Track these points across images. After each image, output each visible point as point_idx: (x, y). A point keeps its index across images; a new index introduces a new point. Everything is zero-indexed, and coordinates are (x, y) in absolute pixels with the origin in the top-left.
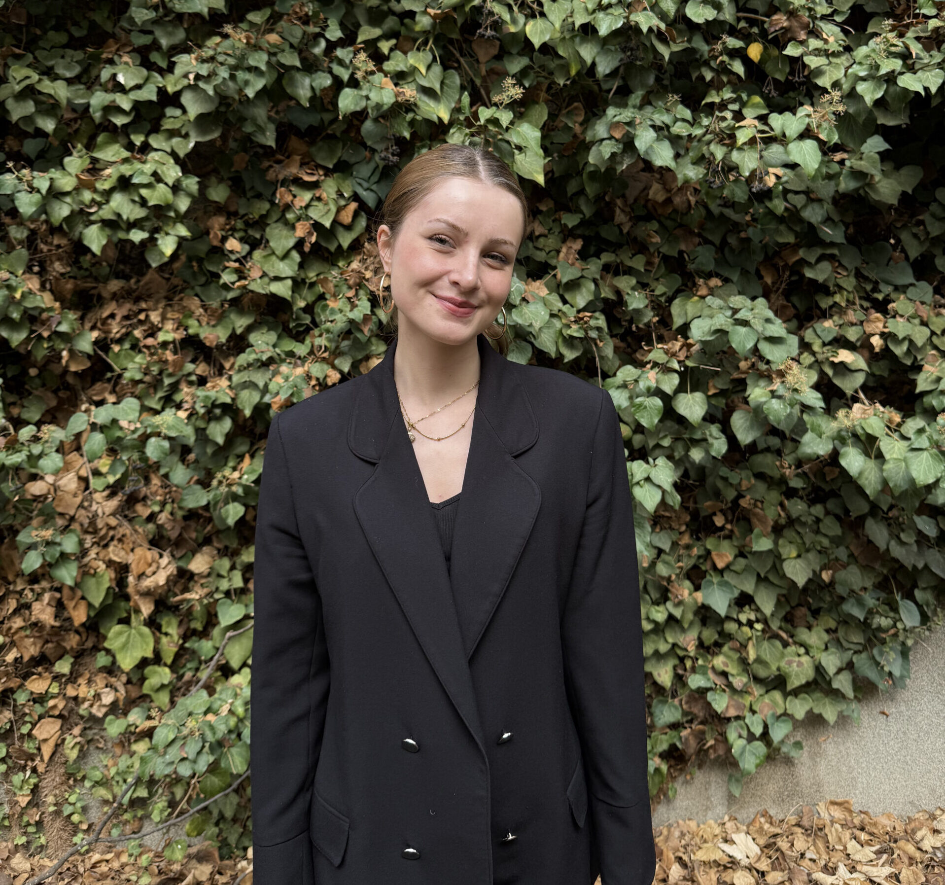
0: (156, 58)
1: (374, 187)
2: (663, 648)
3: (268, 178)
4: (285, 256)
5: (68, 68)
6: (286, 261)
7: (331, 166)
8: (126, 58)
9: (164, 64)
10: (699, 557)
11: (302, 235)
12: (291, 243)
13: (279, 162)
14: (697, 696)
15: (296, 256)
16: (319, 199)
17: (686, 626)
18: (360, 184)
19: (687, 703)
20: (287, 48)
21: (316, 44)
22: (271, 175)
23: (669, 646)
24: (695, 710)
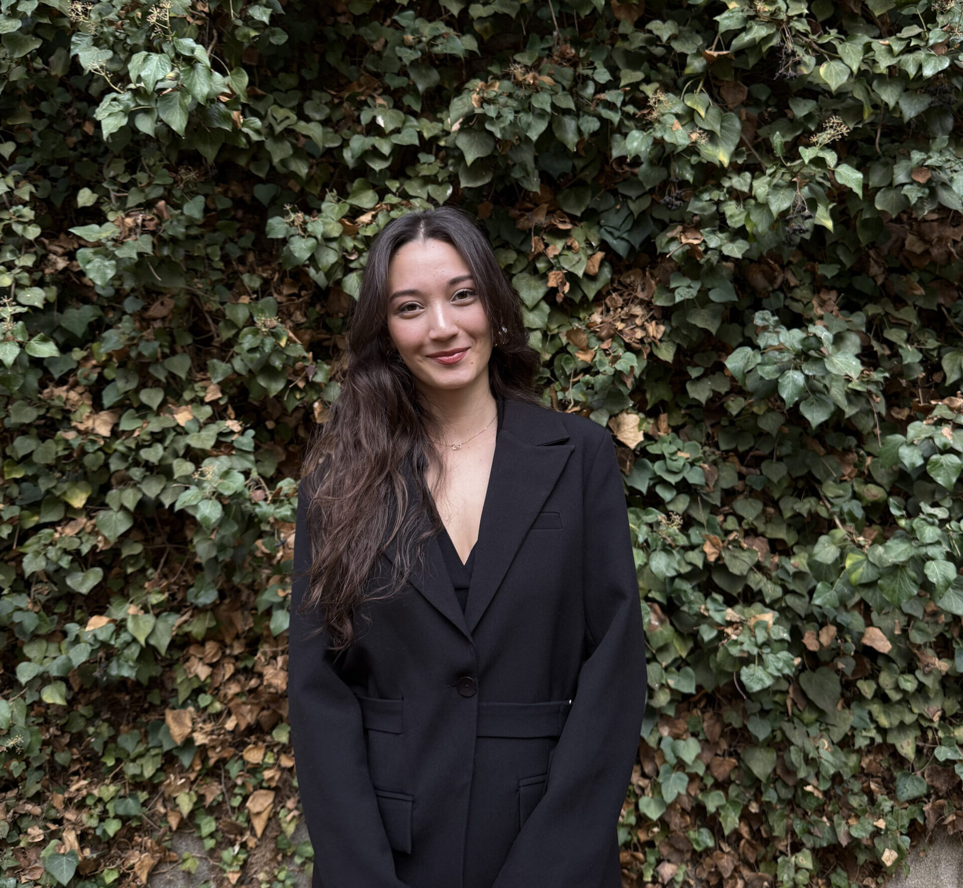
0: (408, 100)
1: (625, 236)
2: (909, 719)
3: (519, 226)
4: (536, 307)
5: (317, 110)
6: (536, 312)
7: (579, 214)
8: (380, 101)
9: (417, 108)
10: (947, 624)
11: (555, 285)
12: (541, 292)
13: (529, 210)
14: (940, 768)
15: (546, 307)
16: (569, 248)
17: (932, 696)
18: (611, 233)
19: (929, 776)
20: (560, 89)
21: (585, 86)
22: (523, 223)
23: (916, 717)
24: (937, 784)
